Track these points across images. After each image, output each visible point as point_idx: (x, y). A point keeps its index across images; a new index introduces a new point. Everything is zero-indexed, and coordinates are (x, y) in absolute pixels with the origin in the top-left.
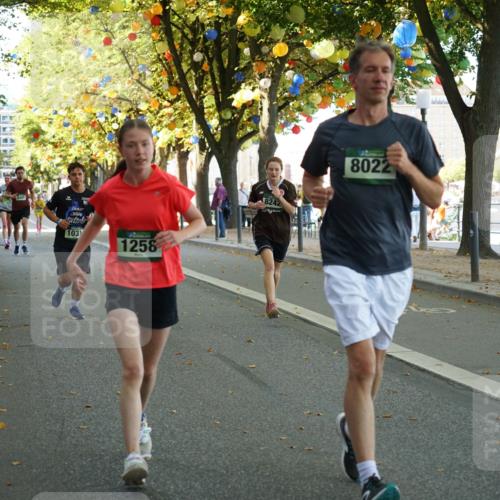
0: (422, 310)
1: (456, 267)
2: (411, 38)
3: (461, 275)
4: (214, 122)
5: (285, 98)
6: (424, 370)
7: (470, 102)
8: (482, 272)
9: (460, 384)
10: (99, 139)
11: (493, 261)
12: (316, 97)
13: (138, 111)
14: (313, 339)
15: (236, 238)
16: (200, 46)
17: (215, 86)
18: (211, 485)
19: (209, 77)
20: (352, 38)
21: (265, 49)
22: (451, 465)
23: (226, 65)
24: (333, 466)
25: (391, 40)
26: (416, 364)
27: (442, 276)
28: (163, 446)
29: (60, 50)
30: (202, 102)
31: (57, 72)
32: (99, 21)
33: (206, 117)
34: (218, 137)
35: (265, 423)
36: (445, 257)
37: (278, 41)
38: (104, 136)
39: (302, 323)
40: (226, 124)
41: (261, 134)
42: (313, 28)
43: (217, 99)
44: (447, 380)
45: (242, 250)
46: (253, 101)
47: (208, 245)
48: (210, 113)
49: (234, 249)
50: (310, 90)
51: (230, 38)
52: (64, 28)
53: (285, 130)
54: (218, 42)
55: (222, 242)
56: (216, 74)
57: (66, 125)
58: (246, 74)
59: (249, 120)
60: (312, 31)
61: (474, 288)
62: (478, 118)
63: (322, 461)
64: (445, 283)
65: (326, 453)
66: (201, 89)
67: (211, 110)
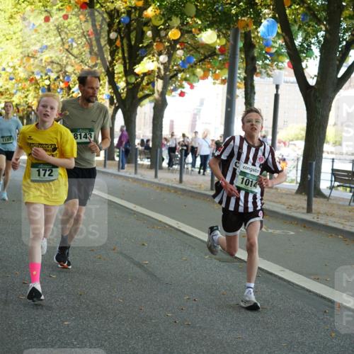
0: (270, 231)
1: (295, 202)
2: (272, 32)
3: (298, 208)
4: (121, 85)
5: (175, 70)
6: (271, 274)
7: (312, 82)
8: (314, 207)
9: (298, 285)
10: (35, 91)
11: (322, 200)
12: (199, 71)
13: (65, 72)
14: (190, 246)
15: (134, 171)
16: (115, 27)
17: (124, 58)
18: (117, 344)
19: (120, 51)
20: (229, 29)
21: (163, 33)
22: (292, 342)
23: (133, 43)
24: (206, 337)
25: (258, 32)
26: (265, 269)
27: (285, 207)
28: (81, 315)
29: (10, 23)
30: (113, 69)
31: (7, 40)
32: (41, 4)
33: (116, 80)
34: (124, 96)
35: (155, 304)
36: (287, 194)
37: (173, 27)
38: (39, 89)
39: (182, 234)
40: (130, 87)
41: (156, 95)
42: (201, 20)
43: (125, 67)
44: (289, 282)
45: (138, 179)
46: (152, 71)
47: (112, 174)
48: (119, 78)
49: (131, 178)
50: (194, 66)
51: (137, 23)
52: (15, 6)
53: (173, 93)
54: (128, 26)
55: (122, 173)
56: (126, 48)
57: (11, 79)
58: (147, 50)
59: (148, 84)
60: (200, 22)
61: (309, 217)
62: (317, 94)
63: (197, 333)
64: (287, 212)
65: (200, 327)
66: (113, 59)
67: (121, 75)
